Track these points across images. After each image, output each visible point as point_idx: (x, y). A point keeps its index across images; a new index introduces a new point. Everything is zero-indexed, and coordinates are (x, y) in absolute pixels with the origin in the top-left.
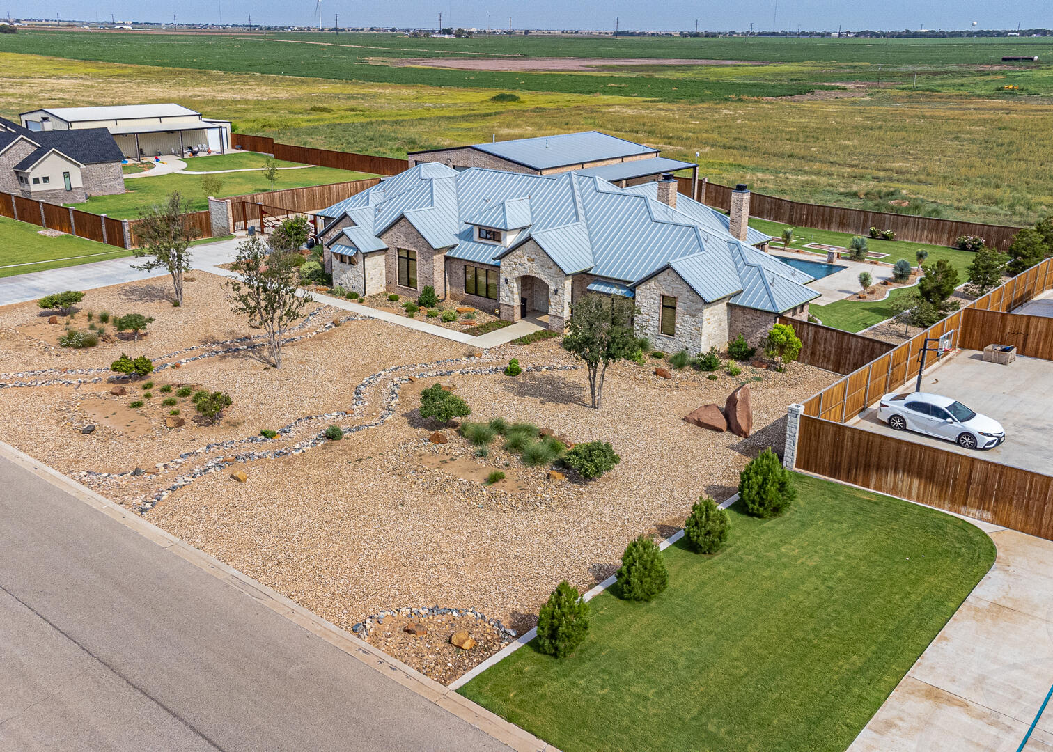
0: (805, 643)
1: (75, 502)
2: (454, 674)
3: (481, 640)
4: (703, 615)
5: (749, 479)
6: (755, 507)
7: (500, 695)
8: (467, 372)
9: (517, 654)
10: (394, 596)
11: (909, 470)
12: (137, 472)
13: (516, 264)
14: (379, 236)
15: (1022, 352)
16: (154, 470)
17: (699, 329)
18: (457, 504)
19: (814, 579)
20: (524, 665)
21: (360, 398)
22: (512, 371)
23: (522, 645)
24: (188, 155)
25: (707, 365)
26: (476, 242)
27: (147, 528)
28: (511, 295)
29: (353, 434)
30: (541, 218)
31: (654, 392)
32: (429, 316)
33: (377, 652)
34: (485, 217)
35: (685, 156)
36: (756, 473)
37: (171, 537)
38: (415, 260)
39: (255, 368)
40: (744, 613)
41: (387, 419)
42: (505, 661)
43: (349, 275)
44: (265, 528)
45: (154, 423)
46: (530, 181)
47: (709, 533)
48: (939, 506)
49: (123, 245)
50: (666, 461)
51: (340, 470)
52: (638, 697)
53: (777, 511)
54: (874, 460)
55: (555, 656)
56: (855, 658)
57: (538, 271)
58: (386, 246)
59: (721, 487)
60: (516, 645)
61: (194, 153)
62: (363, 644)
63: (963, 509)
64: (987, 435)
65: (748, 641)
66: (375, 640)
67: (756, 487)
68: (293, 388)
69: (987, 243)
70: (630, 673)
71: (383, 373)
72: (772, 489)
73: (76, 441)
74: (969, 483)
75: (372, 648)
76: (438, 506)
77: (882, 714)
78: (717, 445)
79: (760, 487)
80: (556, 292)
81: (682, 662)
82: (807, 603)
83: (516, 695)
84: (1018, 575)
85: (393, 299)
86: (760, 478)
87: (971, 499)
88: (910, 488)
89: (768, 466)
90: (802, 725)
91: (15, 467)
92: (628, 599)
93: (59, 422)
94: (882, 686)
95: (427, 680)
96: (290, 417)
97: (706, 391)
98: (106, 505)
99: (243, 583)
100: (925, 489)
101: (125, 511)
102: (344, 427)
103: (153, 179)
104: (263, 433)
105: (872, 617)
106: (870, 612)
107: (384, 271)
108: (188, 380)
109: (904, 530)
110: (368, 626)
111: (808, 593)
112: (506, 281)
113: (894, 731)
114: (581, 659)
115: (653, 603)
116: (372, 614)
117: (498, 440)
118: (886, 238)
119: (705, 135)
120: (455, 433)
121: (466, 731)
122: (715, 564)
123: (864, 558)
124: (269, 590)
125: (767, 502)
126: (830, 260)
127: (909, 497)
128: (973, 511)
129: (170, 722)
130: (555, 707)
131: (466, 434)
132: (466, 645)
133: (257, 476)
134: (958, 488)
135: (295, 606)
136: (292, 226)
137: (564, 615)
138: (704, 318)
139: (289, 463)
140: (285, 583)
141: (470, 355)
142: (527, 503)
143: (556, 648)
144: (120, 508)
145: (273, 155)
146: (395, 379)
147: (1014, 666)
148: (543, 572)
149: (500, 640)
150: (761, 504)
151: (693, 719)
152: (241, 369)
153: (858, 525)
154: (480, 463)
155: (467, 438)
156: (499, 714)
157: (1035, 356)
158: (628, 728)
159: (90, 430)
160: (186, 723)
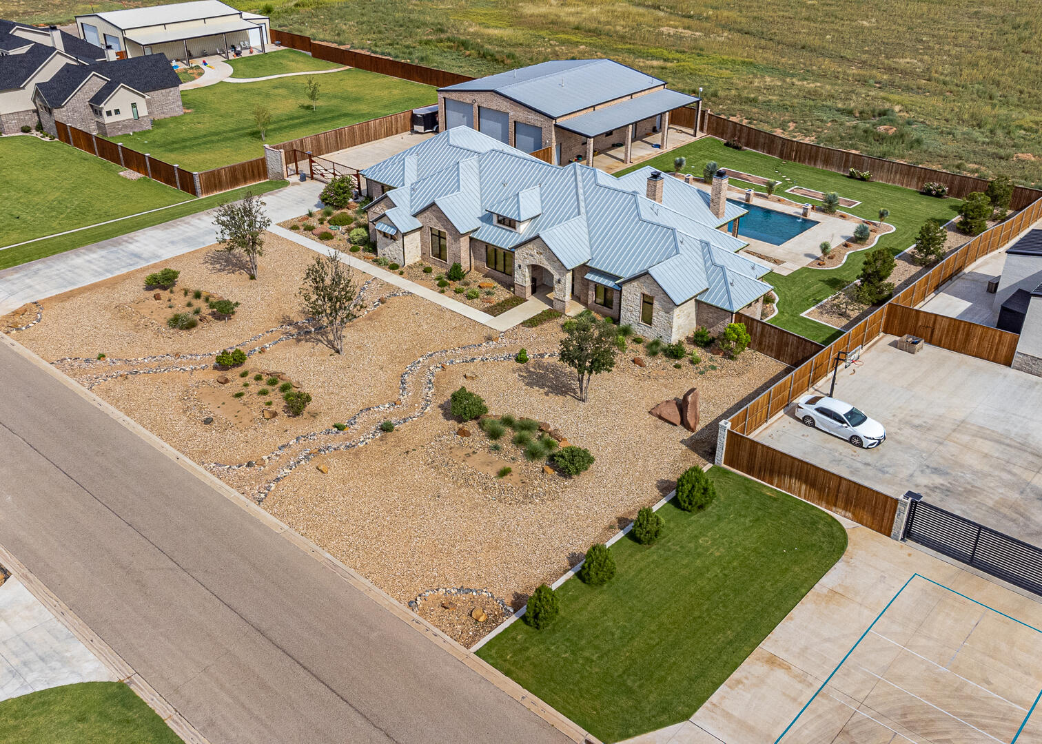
0: (700, 620)
1: (211, 491)
2: (473, 640)
3: (491, 614)
4: (636, 597)
5: (683, 485)
6: (686, 505)
7: (501, 657)
8: (487, 359)
9: (513, 626)
10: (435, 577)
11: (799, 478)
12: (249, 464)
13: (527, 254)
14: (415, 216)
15: (930, 342)
16: (262, 462)
17: (671, 323)
18: (477, 496)
19: (716, 568)
20: (517, 634)
21: (405, 388)
22: (521, 358)
23: (517, 618)
24: (232, 55)
25: (674, 353)
26: (495, 226)
27: (264, 515)
28: (523, 278)
29: (401, 426)
30: (549, 208)
31: (631, 381)
32: (457, 292)
33: (425, 622)
34: (502, 208)
35: (701, 50)
36: (688, 482)
37: (282, 524)
38: (445, 239)
39: (323, 354)
40: (664, 595)
41: (426, 411)
42: (506, 630)
43: (390, 247)
44: (345, 517)
45: (255, 414)
46: (541, 169)
47: (648, 532)
48: (819, 505)
49: (194, 193)
50: (630, 455)
51: (393, 462)
52: (587, 659)
53: (701, 507)
54: (776, 468)
55: (537, 628)
56: (729, 632)
57: (546, 262)
58: (421, 225)
59: (668, 481)
60: (513, 619)
61: (238, 54)
62: (416, 616)
63: (834, 509)
64: (870, 438)
65: (664, 618)
66: (423, 613)
67: (687, 492)
68: (354, 376)
69: (950, 190)
70: (583, 642)
71: (421, 359)
72: (698, 495)
73: (200, 429)
74: (838, 491)
75: (421, 619)
76: (463, 498)
77: (736, 675)
78: (671, 439)
79: (690, 491)
80: (559, 281)
81: (618, 633)
82: (708, 587)
83: (511, 657)
84: (855, 566)
85: (427, 271)
86: (690, 486)
87: (839, 503)
88: (800, 491)
89: (696, 477)
90: (685, 682)
91: (162, 456)
92: (589, 584)
93: (185, 412)
94: (742, 653)
95: (456, 644)
96: (354, 407)
97: (671, 380)
98: (233, 494)
99: (335, 565)
100: (809, 492)
101: (248, 501)
102: (394, 418)
103: (205, 91)
104: (335, 426)
105: (748, 600)
106: (747, 596)
107: (420, 244)
108: (273, 368)
109: (789, 525)
110: (418, 603)
111: (710, 580)
112: (520, 266)
113: (740, 686)
114: (554, 630)
115: (605, 586)
116: (421, 592)
117: (509, 433)
118: (863, 179)
119: (726, 13)
120: (477, 426)
121: (480, 682)
122: (651, 554)
123: (755, 550)
124: (352, 571)
125: (694, 503)
126: (805, 214)
127: (799, 496)
128: (840, 511)
129: (301, 671)
130: (535, 666)
131: (485, 428)
132: (481, 619)
133: (336, 466)
134: (831, 495)
135: (370, 585)
136: (339, 186)
137: (543, 606)
138: (675, 315)
139: (356, 454)
140: (362, 566)
141: (489, 339)
142: (526, 496)
143: (538, 625)
144: (243, 497)
145: (310, 54)
146: (431, 368)
147: (828, 640)
148: (534, 558)
149: (503, 615)
150: (690, 504)
151: (620, 676)
152: (312, 355)
153: (758, 520)
154: (494, 456)
155: (485, 431)
156: (501, 670)
157: (939, 345)
158: (578, 682)
159: (208, 422)
160: (312, 674)
